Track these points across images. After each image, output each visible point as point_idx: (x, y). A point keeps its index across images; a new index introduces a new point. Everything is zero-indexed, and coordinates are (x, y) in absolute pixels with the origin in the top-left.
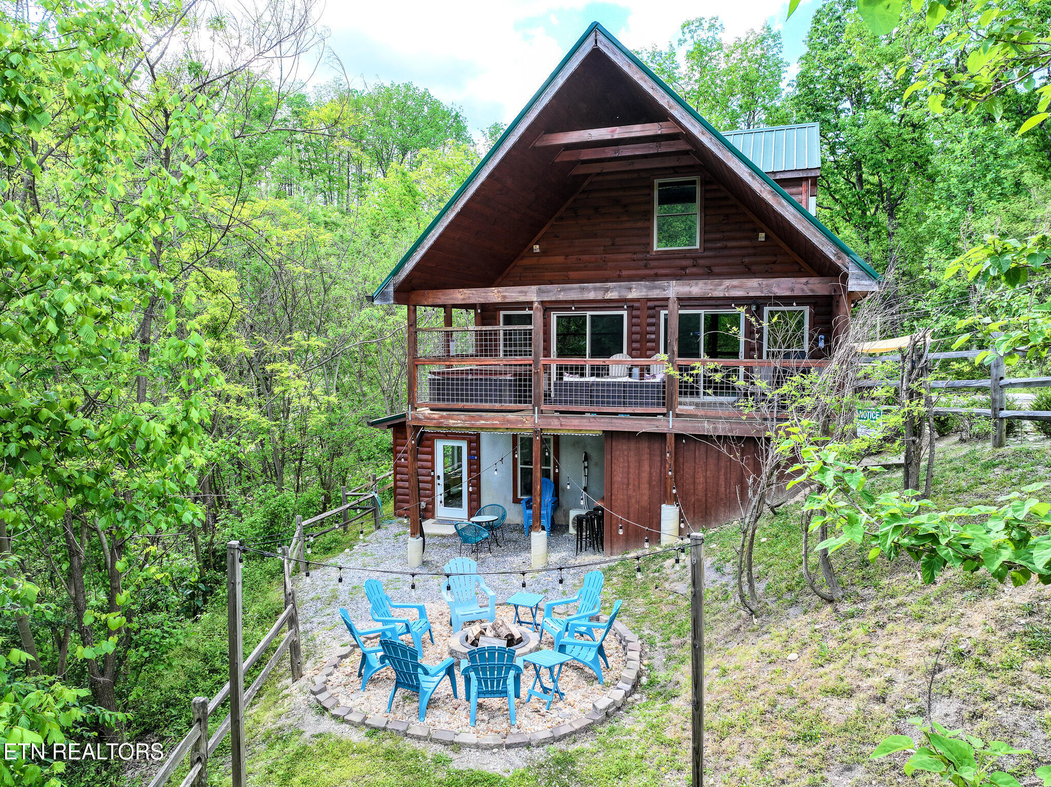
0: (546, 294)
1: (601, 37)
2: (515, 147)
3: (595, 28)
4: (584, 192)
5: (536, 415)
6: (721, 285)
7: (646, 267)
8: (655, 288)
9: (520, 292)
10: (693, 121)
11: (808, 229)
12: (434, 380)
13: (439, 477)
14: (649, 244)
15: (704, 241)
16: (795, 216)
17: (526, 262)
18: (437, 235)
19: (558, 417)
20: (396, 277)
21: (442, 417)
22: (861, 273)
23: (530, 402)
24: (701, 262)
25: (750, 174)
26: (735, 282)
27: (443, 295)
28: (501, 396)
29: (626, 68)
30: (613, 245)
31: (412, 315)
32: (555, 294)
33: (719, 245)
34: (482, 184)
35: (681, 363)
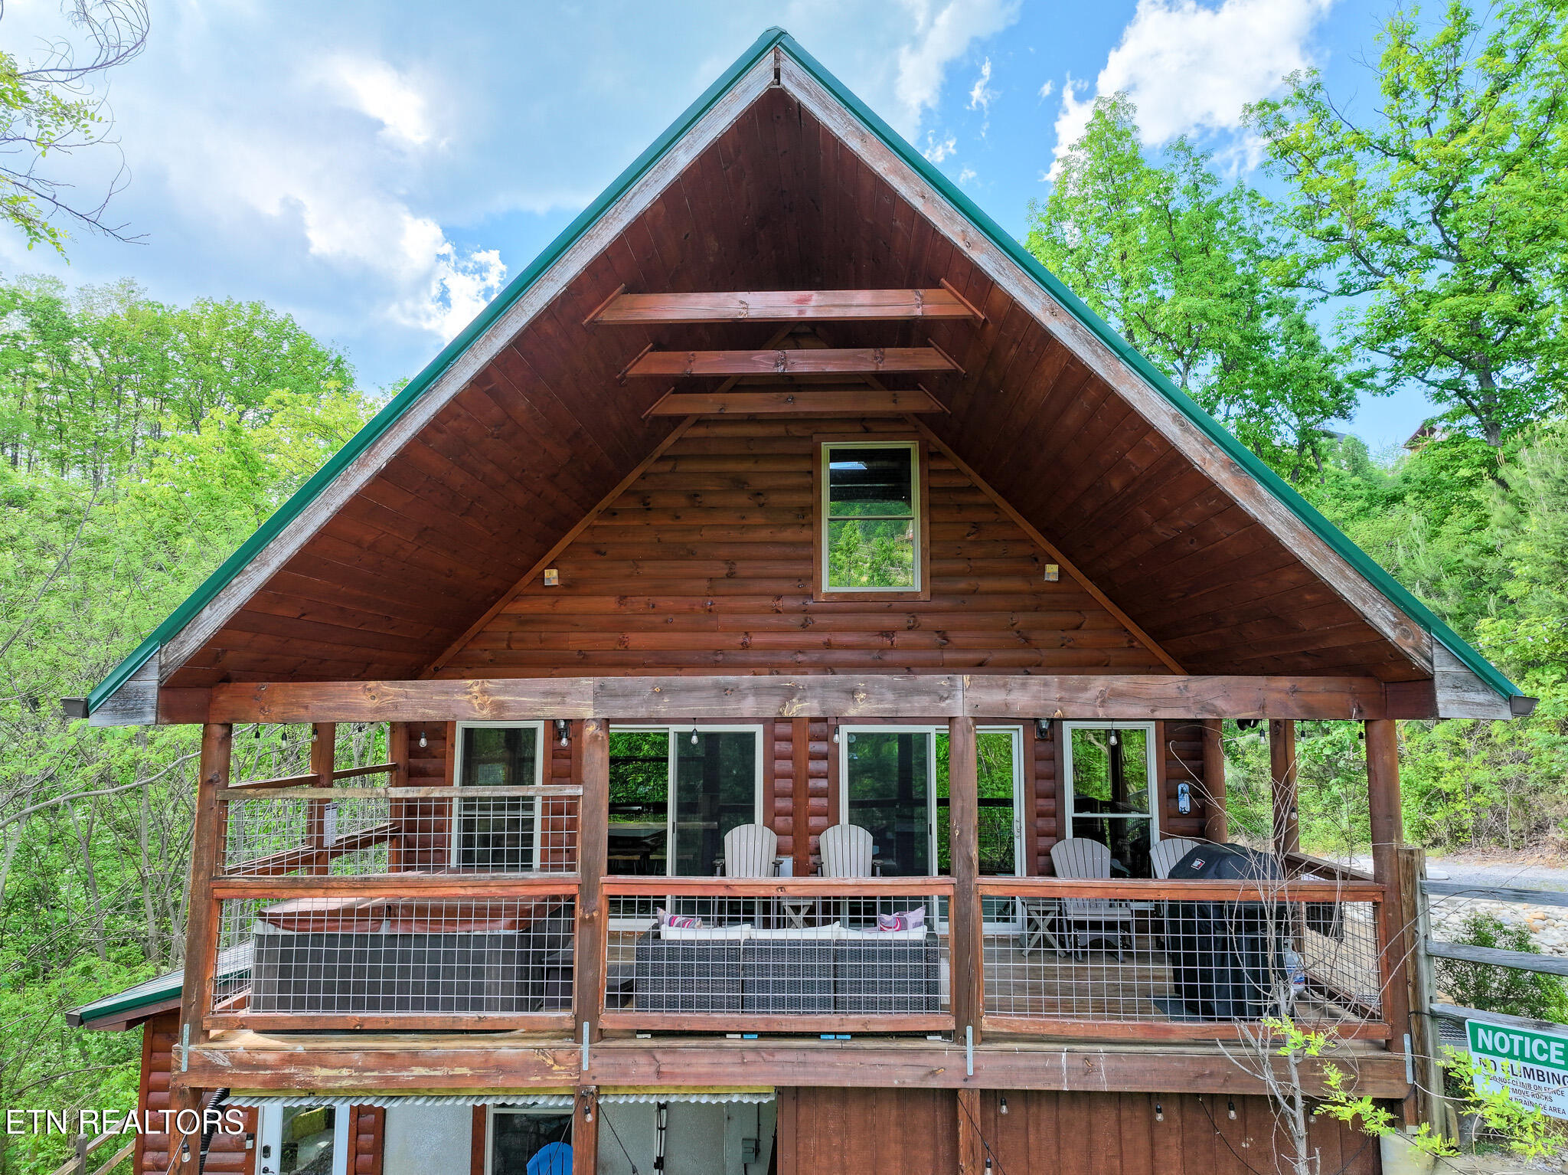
0: (620, 702)
1: (788, 65)
2: (552, 310)
3: (776, 42)
4: (662, 458)
5: (585, 1047)
6: (1085, 689)
7: (804, 627)
8: (918, 691)
9: (546, 694)
10: (1028, 282)
11: (1324, 559)
12: (272, 939)
13: (266, 1151)
14: (814, 578)
15: (932, 576)
16: (1291, 527)
17: (524, 607)
18: (310, 530)
19: (649, 1051)
20: (170, 646)
21: (292, 1059)
22: (1462, 672)
23: (567, 1004)
24: (925, 620)
25: (1175, 418)
26: (1121, 682)
27: (317, 697)
28: (478, 989)
29: (854, 144)
30: (729, 576)
31: (217, 754)
32: (647, 702)
33: (962, 585)
34: (456, 399)
35: (989, 892)
